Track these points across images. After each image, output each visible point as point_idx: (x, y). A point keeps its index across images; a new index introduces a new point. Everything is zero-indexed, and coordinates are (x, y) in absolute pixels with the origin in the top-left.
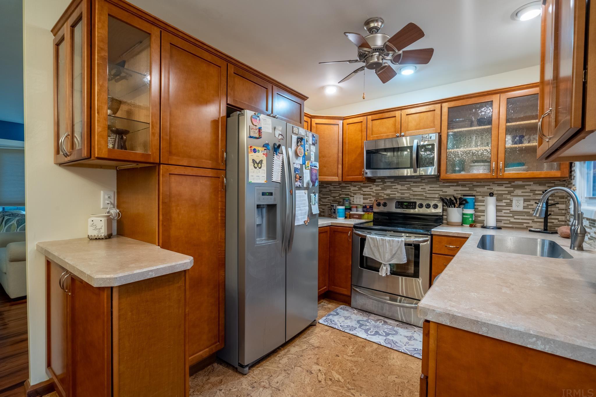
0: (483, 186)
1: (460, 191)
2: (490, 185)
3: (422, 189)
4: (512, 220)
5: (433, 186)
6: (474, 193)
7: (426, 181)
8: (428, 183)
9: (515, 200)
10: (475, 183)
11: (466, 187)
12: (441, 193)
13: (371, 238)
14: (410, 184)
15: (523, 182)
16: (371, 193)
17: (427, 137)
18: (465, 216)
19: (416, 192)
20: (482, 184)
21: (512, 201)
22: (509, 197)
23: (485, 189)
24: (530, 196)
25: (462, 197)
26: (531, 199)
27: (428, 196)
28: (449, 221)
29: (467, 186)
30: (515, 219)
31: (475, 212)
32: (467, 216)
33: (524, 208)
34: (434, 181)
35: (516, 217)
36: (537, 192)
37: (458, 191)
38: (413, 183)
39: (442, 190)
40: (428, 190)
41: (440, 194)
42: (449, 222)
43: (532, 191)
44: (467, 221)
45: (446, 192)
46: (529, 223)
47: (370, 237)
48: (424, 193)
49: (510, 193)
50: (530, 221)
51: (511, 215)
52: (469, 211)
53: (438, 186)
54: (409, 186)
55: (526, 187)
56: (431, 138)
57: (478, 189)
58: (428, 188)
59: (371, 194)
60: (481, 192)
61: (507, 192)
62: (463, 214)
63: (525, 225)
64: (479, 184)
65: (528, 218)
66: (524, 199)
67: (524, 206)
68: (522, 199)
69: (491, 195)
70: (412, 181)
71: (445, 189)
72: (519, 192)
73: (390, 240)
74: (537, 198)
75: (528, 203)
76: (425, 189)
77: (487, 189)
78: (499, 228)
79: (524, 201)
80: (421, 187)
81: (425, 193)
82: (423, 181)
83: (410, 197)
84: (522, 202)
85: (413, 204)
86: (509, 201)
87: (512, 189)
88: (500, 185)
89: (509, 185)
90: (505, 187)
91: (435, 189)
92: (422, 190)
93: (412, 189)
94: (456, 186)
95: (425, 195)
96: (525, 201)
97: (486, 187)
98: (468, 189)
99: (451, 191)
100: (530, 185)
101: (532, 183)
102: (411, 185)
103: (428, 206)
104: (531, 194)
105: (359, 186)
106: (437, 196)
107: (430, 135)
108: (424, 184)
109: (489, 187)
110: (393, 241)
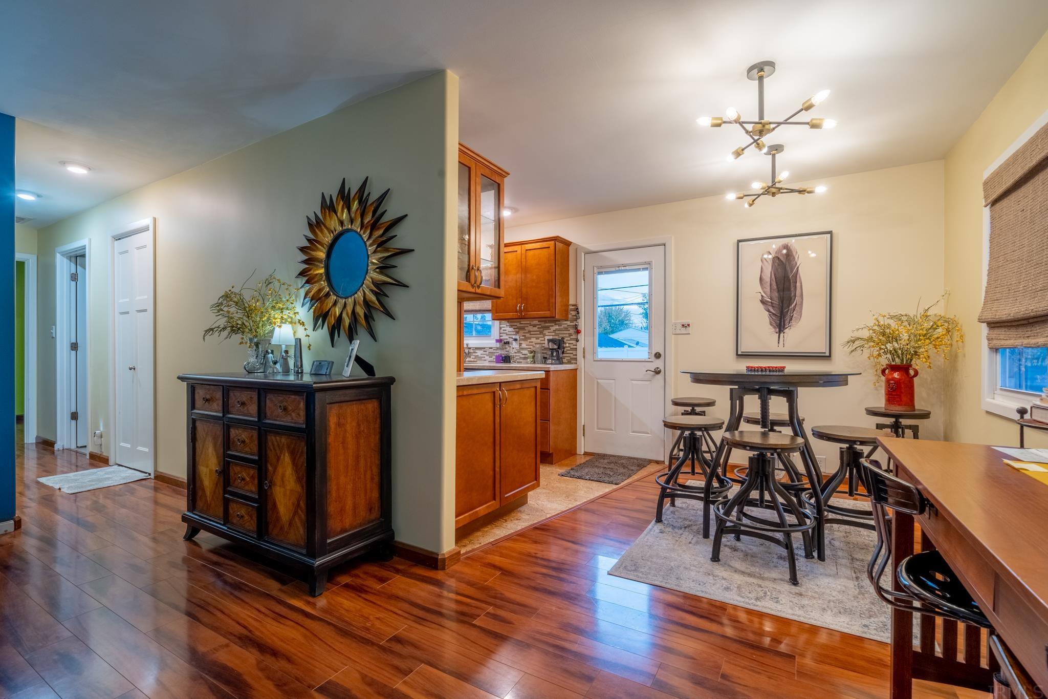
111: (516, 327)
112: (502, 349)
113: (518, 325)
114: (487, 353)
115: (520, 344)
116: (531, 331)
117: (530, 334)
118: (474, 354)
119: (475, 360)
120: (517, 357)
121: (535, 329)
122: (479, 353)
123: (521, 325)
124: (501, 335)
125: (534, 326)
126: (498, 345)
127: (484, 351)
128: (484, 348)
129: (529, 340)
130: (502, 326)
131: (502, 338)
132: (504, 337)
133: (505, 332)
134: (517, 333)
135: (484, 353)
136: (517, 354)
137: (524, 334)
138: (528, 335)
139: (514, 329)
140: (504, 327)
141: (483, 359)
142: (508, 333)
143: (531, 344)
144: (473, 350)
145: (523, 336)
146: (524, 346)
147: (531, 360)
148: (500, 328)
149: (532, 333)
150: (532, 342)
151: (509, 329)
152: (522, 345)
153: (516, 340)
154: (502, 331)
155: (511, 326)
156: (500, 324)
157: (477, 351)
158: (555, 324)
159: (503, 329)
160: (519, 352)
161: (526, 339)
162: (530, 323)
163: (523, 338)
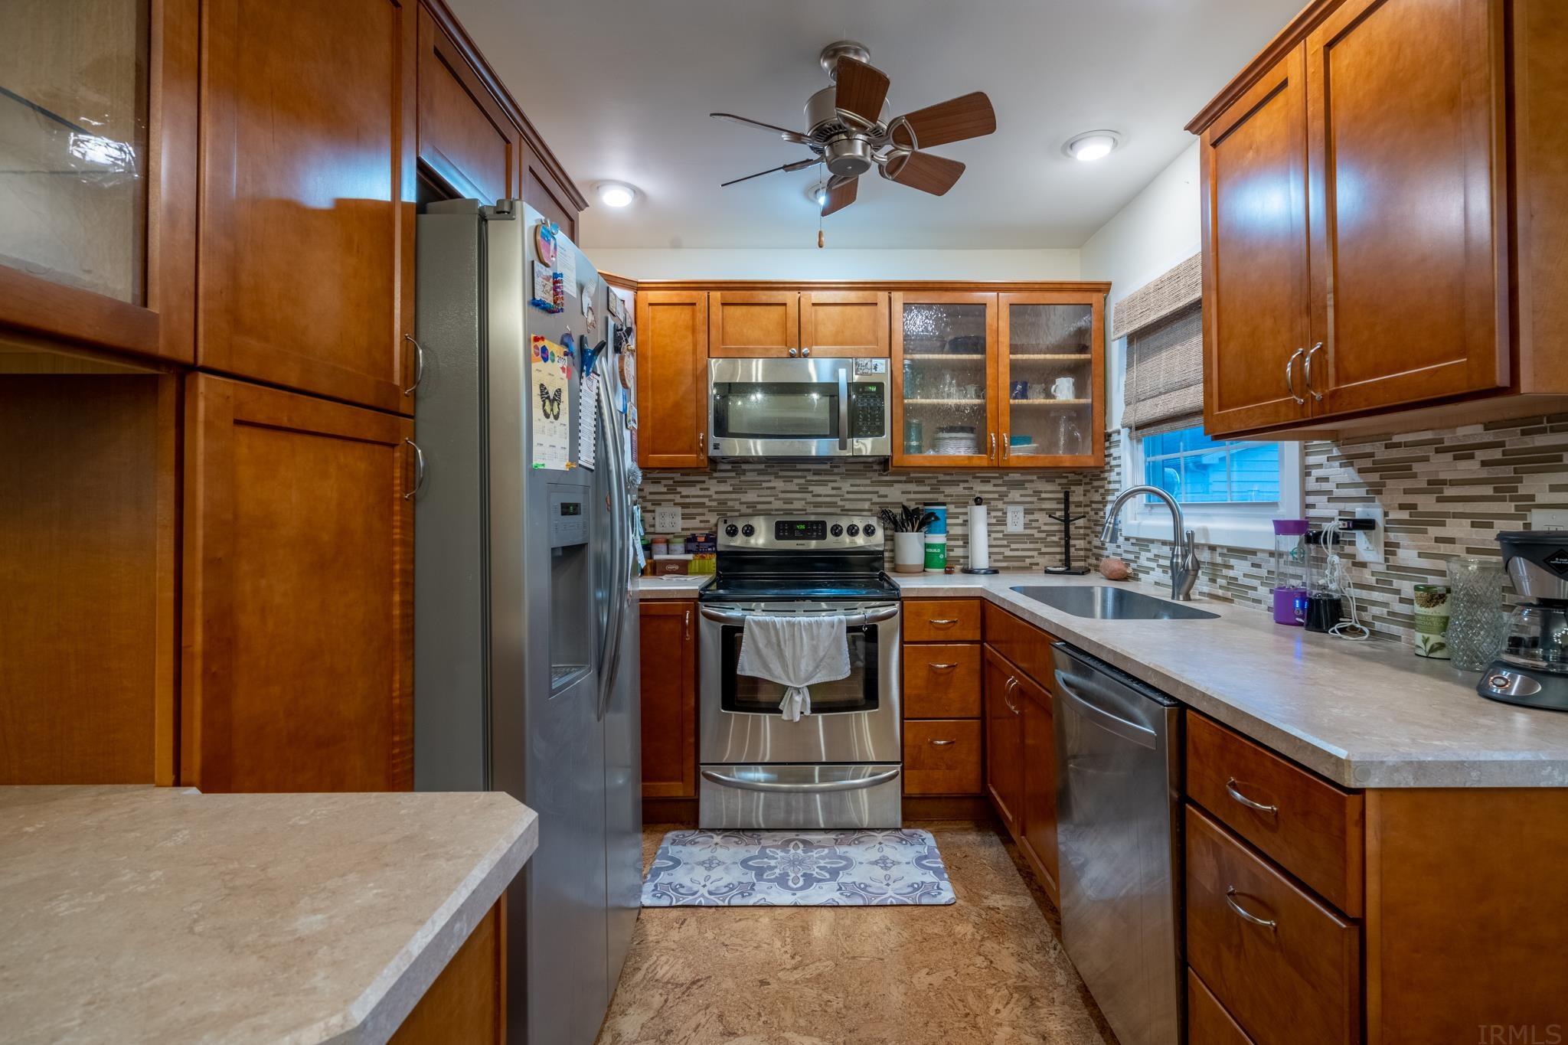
0: (956, 483)
1: (915, 493)
2: (967, 481)
3: (833, 489)
4: (1008, 553)
5: (858, 482)
6: (941, 498)
7: (842, 470)
8: (848, 474)
9: (1010, 509)
10: (942, 477)
11: (925, 485)
12: (876, 499)
13: (758, 623)
14: (805, 477)
15: (1022, 474)
16: (705, 500)
17: (869, 366)
18: (931, 550)
19: (820, 496)
20: (954, 478)
21: (1006, 513)
22: (1000, 505)
23: (959, 490)
24: (1032, 503)
25: (921, 507)
26: (1035, 510)
27: (848, 505)
28: (900, 562)
29: (927, 481)
30: (1012, 550)
31: (948, 540)
32: (935, 551)
33: (1025, 528)
34: (859, 471)
35: (1013, 546)
36: (1043, 495)
37: (910, 493)
38: (814, 474)
39: (877, 492)
40: (848, 493)
41: (874, 501)
42: (899, 565)
43: (1037, 493)
44: (936, 560)
45: (886, 496)
46: (1033, 557)
47: (754, 621)
48: (838, 499)
49: (1002, 496)
50: (1035, 553)
51: (1005, 542)
52: (938, 539)
53: (868, 482)
54: (802, 481)
55: (1027, 485)
56: (875, 368)
57: (948, 490)
58: (846, 486)
59: (704, 503)
60: (952, 496)
61: (996, 496)
62: (927, 546)
63: (1028, 561)
64: (948, 478)
65: (1032, 546)
66: (1025, 509)
67: (1025, 524)
68: (1021, 508)
69: (978, 501)
70: (809, 470)
71: (883, 490)
72: (1015, 495)
73: (810, 624)
74: (1044, 506)
75: (1031, 517)
76: (839, 488)
77: (964, 488)
78: (995, 571)
79: (1025, 513)
80: (831, 485)
81: (841, 500)
82: (836, 470)
83: (805, 510)
84: (1021, 514)
85: (817, 526)
86: (1000, 514)
87: (1004, 489)
88: (986, 480)
89: (1000, 482)
90: (995, 485)
91: (862, 489)
92: (834, 492)
93: (811, 488)
94: (905, 482)
95: (840, 503)
96: (1027, 512)
97: (962, 485)
98: (928, 489)
99: (897, 494)
100: (1032, 481)
101: (1035, 477)
102: (808, 478)
103: (853, 531)
104: (1035, 499)
105: (671, 482)
106: (867, 505)
107: (875, 361)
108: (837, 478)
109: (966, 485)
110: (819, 624)
111: (1367, 463)
112: (1300, 559)
113: (1381, 453)
114: (1263, 572)
115: (1390, 548)
116: (1443, 482)
117: (1439, 500)
118: (1225, 572)
119: (1229, 595)
120: (1375, 610)
121: (1470, 468)
122: (1240, 568)
123: (1395, 453)
124: (1310, 499)
125: (1463, 452)
126: (1291, 543)
127: (1253, 565)
128: (1253, 552)
129: (1434, 531)
130: (1312, 460)
131: (1312, 513)
132: (1324, 510)
133: (1325, 486)
134: (1376, 490)
135: (1254, 571)
136: (1376, 596)
137: (1410, 499)
138: (1427, 503)
139: (1360, 471)
140: (1320, 466)
141: (1251, 594)
142: (1338, 493)
143: (1443, 548)
144: (1221, 555)
145: (1402, 507)
146: (1408, 556)
147: (1434, 639)
148: (1306, 471)
149: (1449, 491)
150: (1451, 541)
151: (1340, 473)
152: (1401, 552)
153: (1367, 525)
154: (1312, 484)
155: (1348, 460)
156: (1305, 452)
157: (1232, 562)
159: (1316, 473)
160: (1384, 585)
161: (1418, 522)
162: (1441, 441)
163: (1405, 515)
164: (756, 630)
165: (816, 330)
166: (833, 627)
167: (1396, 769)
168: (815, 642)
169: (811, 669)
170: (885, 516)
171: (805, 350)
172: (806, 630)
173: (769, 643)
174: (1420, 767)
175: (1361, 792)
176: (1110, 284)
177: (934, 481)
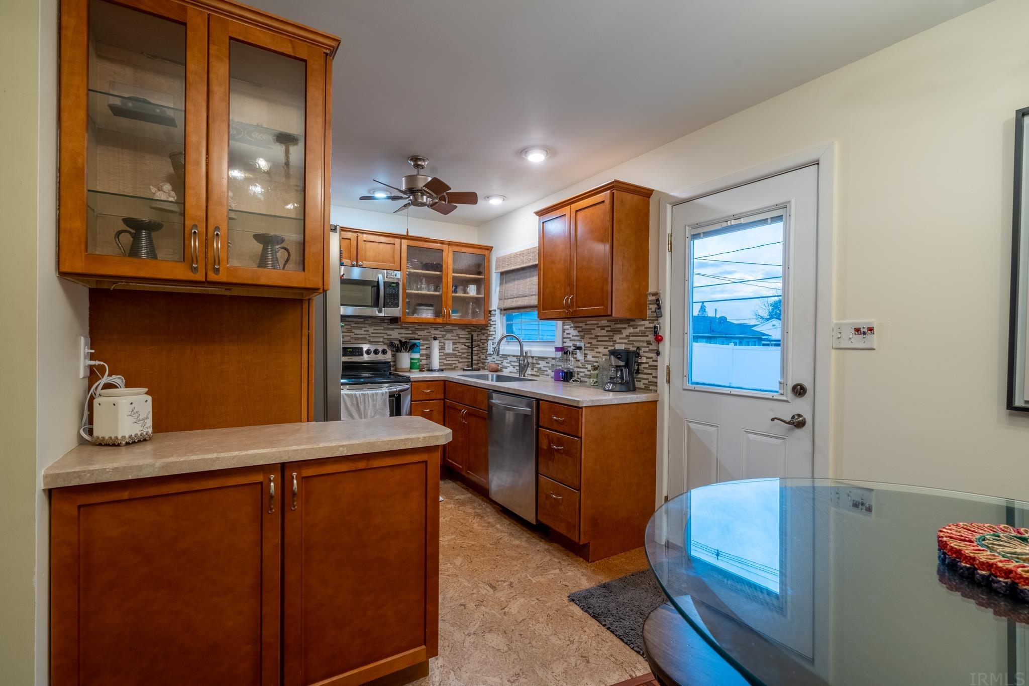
0: (423, 330)
1: (404, 334)
2: (428, 329)
3: (365, 331)
4: (445, 362)
5: (377, 328)
6: (416, 337)
7: (370, 322)
8: (372, 325)
9: (447, 342)
10: (417, 327)
11: (409, 330)
12: (386, 336)
13: (347, 395)
14: (350, 325)
15: (452, 326)
17: (393, 274)
18: (413, 361)
19: (358, 334)
20: (423, 327)
21: (445, 344)
22: (443, 340)
23: (424, 333)
24: (456, 339)
25: (408, 340)
26: (457, 342)
27: (372, 339)
28: (399, 367)
29: (410, 329)
30: (447, 361)
31: (421, 356)
32: (415, 361)
33: (453, 351)
34: (378, 322)
35: (448, 359)
36: (461, 336)
37: (402, 334)
38: (355, 323)
39: (386, 333)
40: (372, 333)
41: (385, 337)
42: (398, 368)
43: (458, 335)
44: (415, 366)
45: (391, 335)
46: (456, 364)
47: (346, 394)
48: (367, 336)
49: (443, 336)
50: (457, 362)
51: (444, 357)
52: (417, 356)
53: (382, 328)
54: (349, 327)
55: (454, 331)
56: (396, 275)
57: (420, 333)
58: (371, 330)
60: (421, 336)
61: (441, 336)
62: (412, 359)
63: (454, 365)
64: (420, 327)
65: (455, 359)
66: (453, 342)
67: (453, 349)
68: (451, 342)
69: (435, 339)
70: (353, 321)
71: (389, 332)
72: (449, 336)
73: (373, 394)
74: (461, 341)
75: (456, 346)
76: (368, 331)
77: (427, 332)
78: (442, 370)
79: (453, 344)
80: (364, 329)
81: (369, 337)
82: (366, 322)
83: (350, 341)
84: (451, 345)
85: (358, 349)
86: (442, 344)
87: (444, 333)
88: (436, 329)
89: (442, 329)
90: (440, 331)
91: (379, 331)
92: (365, 333)
93: (353, 331)
94: (400, 329)
95: (368, 338)
96: (454, 344)
97: (426, 331)
98: (410, 332)
99: (396, 334)
100: (456, 330)
101: (457, 328)
102: (352, 325)
103: (376, 352)
104: (457, 338)
106: (381, 340)
107: (396, 272)
108: (367, 326)
109: (428, 331)
110: (376, 394)
111: (580, 329)
112: (561, 360)
113: (584, 327)
114: (550, 365)
115: (585, 355)
116: (598, 336)
117: (597, 341)
118: (537, 366)
119: (538, 374)
120: (581, 374)
121: (604, 332)
122: (542, 364)
123: (588, 327)
124: (565, 340)
125: (603, 328)
126: (559, 354)
127: (547, 363)
128: (547, 358)
129: (596, 350)
130: (566, 327)
131: (565, 344)
132: (569, 344)
133: (569, 336)
134: (582, 338)
135: (547, 365)
136: (582, 370)
137: (590, 341)
138: (594, 342)
139: (579, 332)
140: (568, 329)
141: (546, 373)
142: (573, 338)
143: (598, 355)
144: (535, 360)
145: (589, 343)
146: (590, 358)
147: (595, 380)
148: (564, 331)
149: (600, 339)
150: (599, 353)
151: (573, 332)
152: (588, 356)
153: (579, 348)
154: (565, 335)
155: (576, 328)
156: (564, 325)
157: (540, 362)
158: (629, 326)
159: (567, 331)
160: (584, 367)
161: (592, 347)
162: (598, 324)
163: (589, 345)
164: (346, 398)
165: (365, 253)
166: (383, 395)
167: (588, 402)
168: (375, 403)
169: (373, 415)
170: (391, 345)
171: (360, 263)
172: (371, 397)
173: (352, 404)
174: (593, 401)
175: (581, 408)
176: (492, 247)
177: (414, 329)
